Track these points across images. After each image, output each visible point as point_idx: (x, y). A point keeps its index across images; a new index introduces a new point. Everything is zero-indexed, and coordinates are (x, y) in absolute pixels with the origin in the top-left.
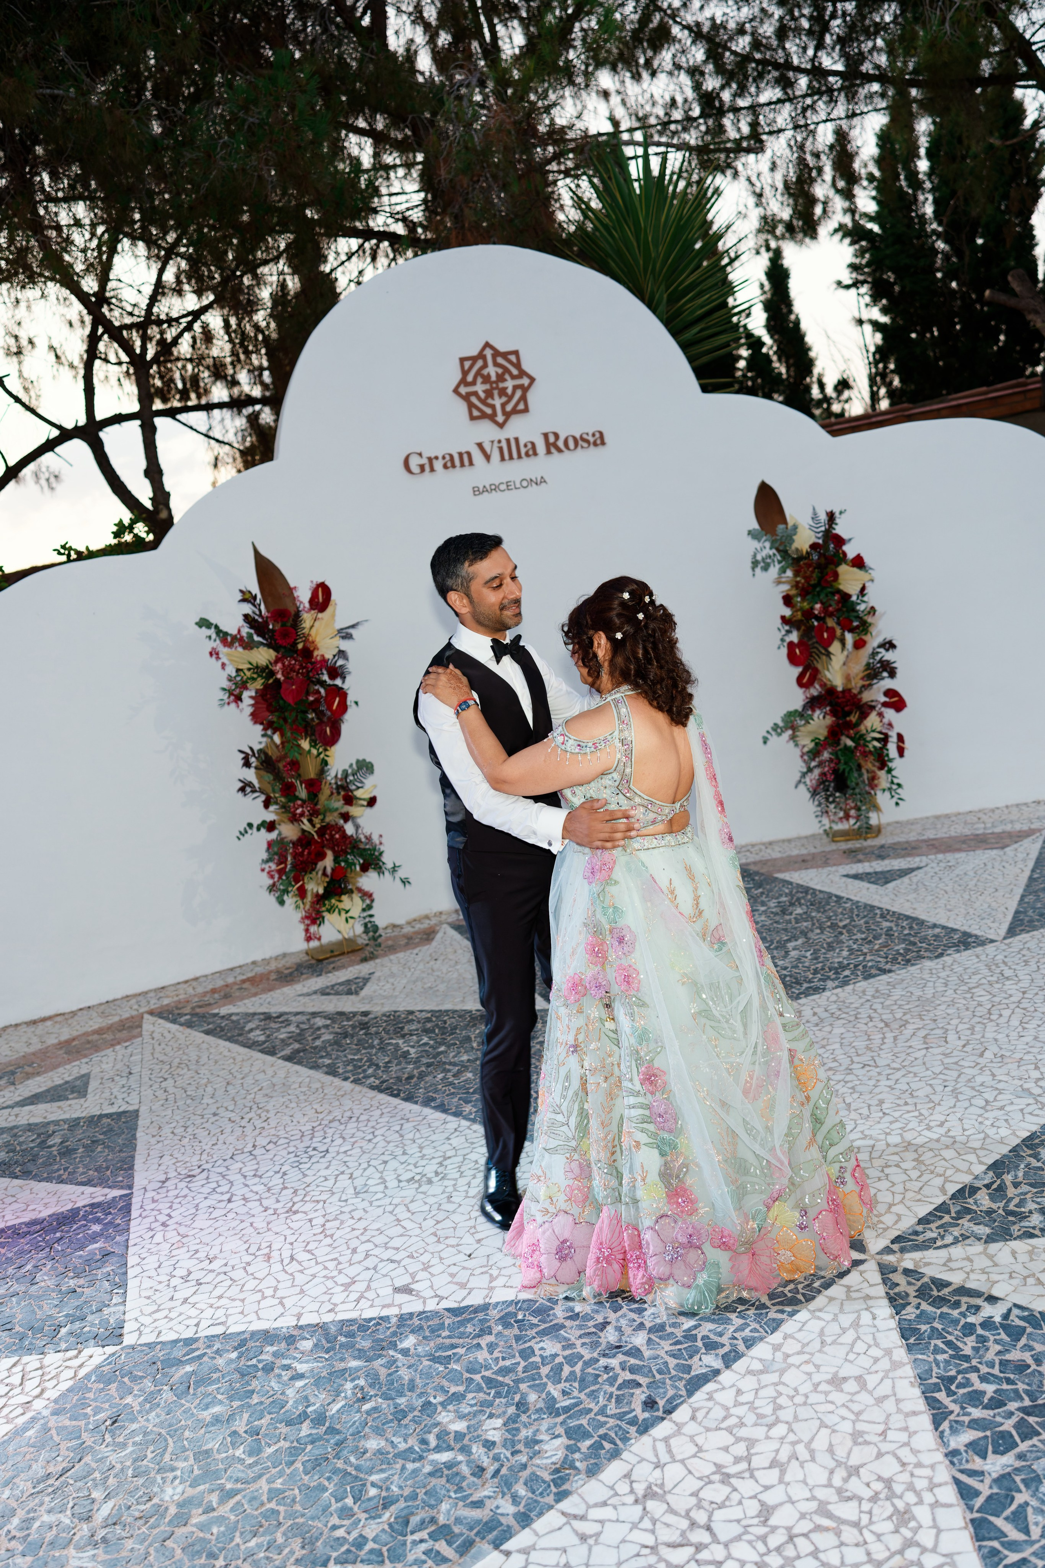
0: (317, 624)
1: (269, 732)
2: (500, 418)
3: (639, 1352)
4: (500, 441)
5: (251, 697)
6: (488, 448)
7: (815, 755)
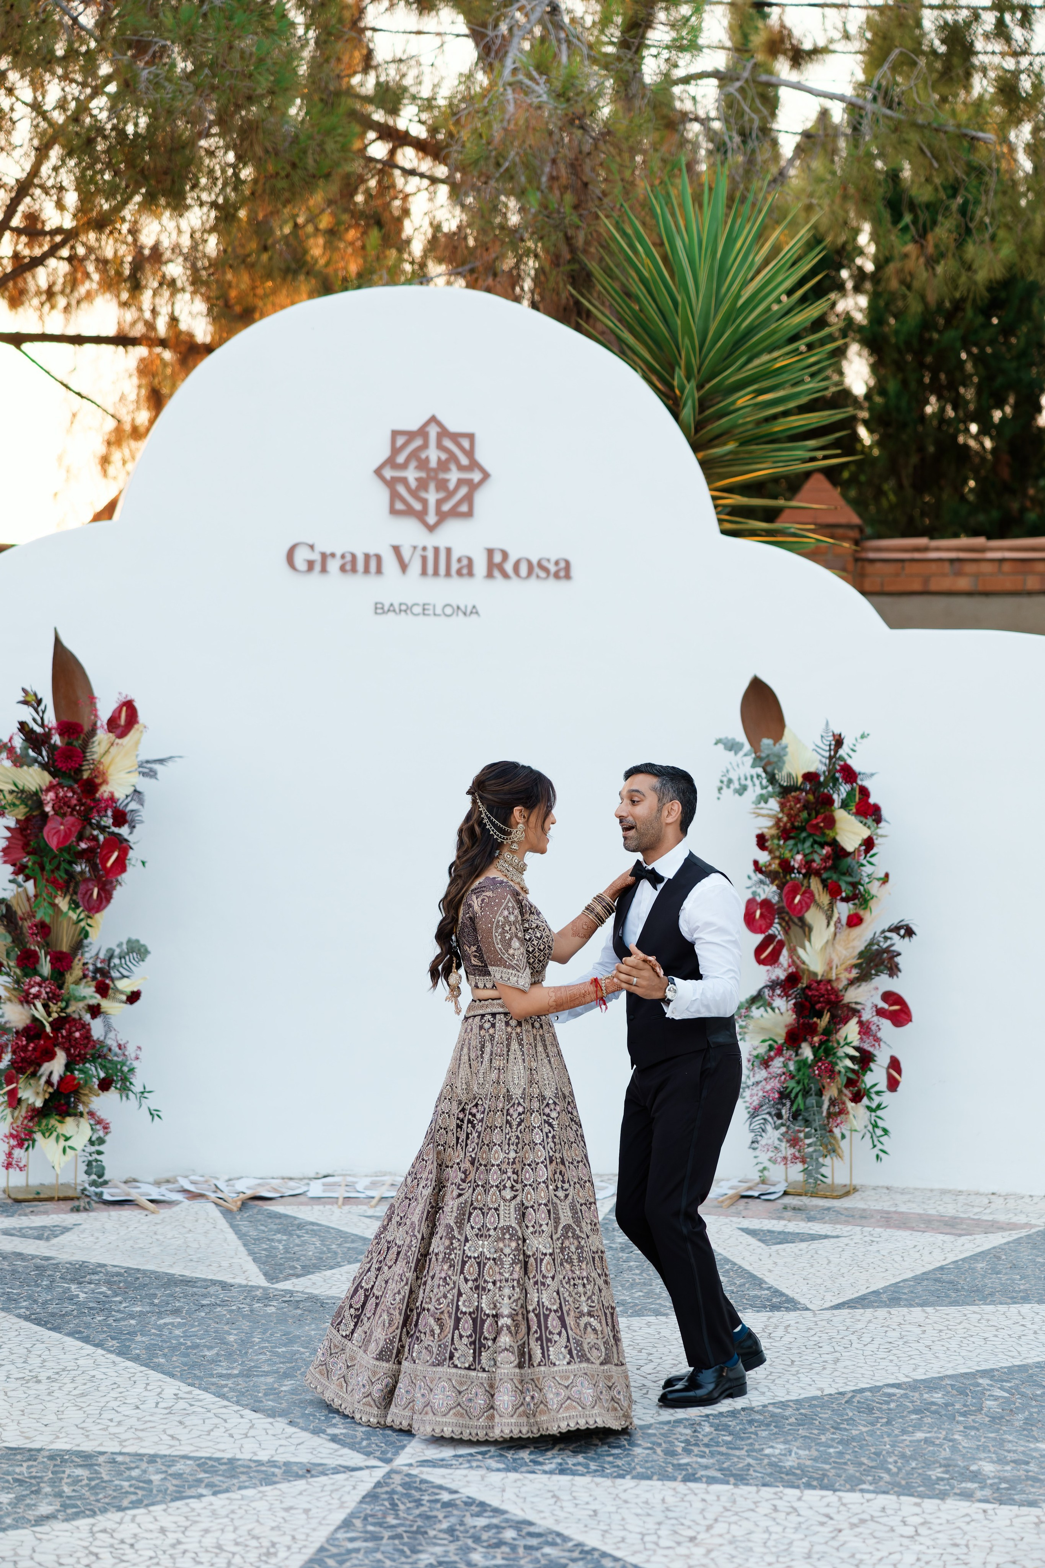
0: (113, 750)
1: (20, 878)
2: (432, 519)
3: (150, 1482)
4: (424, 549)
5: (8, 828)
6: (406, 554)
7: (765, 1062)
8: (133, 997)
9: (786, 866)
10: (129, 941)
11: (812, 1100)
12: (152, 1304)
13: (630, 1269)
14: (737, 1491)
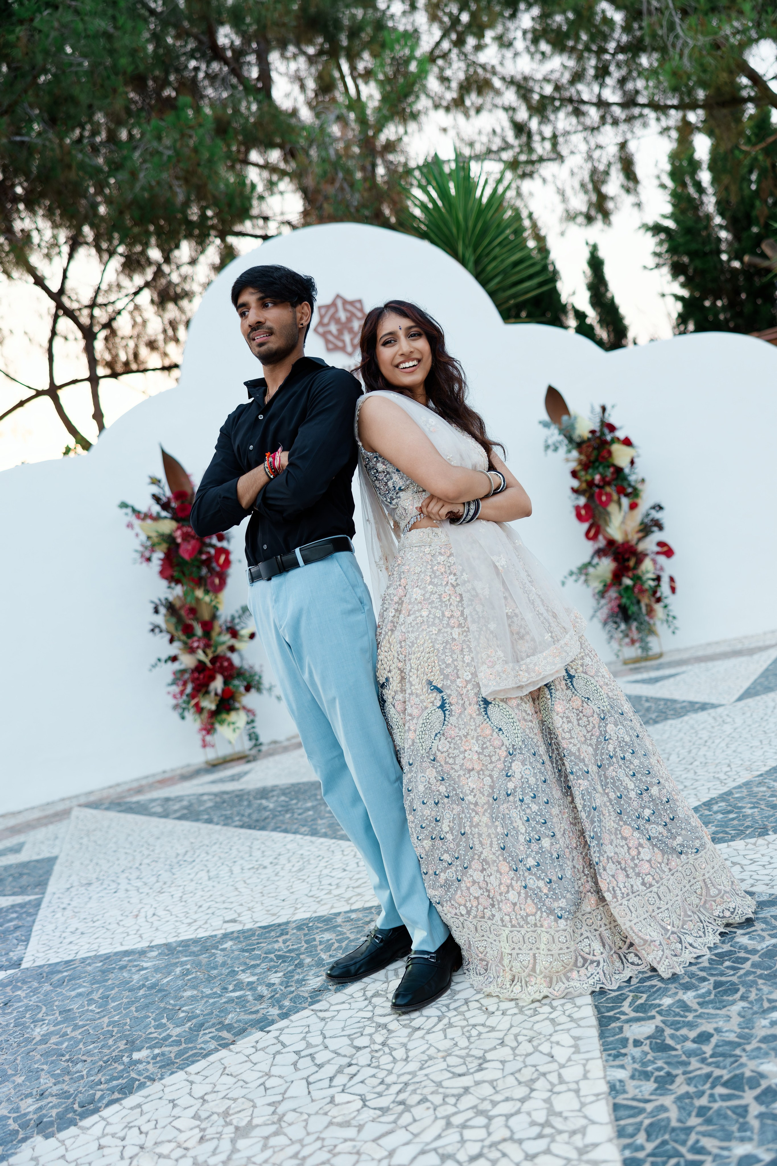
1: (173, 585)
2: (349, 349)
5: (160, 559)
7: (602, 594)
8: (252, 636)
9: (591, 484)
10: (241, 607)
11: (636, 607)
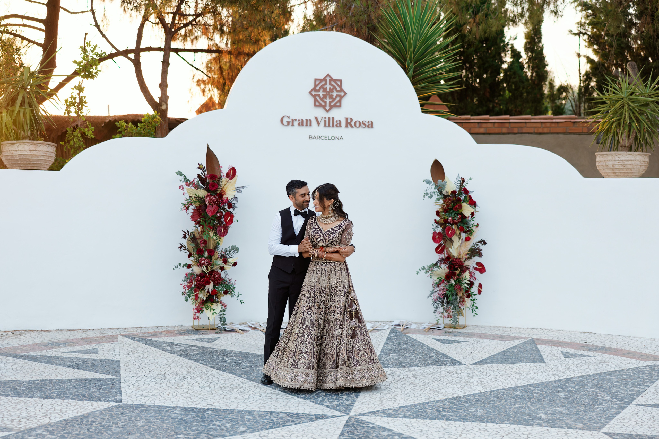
0: (228, 184)
1: (197, 225)
2: (328, 108)
3: (273, 420)
4: (325, 118)
5: (193, 209)
6: (319, 119)
7: (438, 285)
8: (235, 264)
9: (446, 221)
10: (232, 246)
11: (454, 297)
12: (252, 363)
13: (403, 352)
14: (464, 423)
